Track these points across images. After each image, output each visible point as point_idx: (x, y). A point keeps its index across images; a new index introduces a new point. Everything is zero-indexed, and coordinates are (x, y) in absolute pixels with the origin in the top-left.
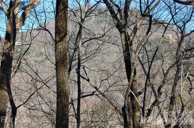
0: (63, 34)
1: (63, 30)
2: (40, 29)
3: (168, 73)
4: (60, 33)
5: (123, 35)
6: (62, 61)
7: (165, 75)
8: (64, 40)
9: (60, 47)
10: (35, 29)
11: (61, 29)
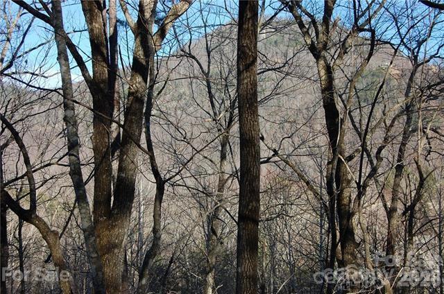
0: (251, 59)
1: (250, 54)
2: (182, 56)
3: (392, 126)
4: (246, 58)
5: (322, 62)
6: (249, 105)
7: (388, 129)
8: (252, 69)
9: (246, 81)
10: (173, 56)
11: (248, 51)
